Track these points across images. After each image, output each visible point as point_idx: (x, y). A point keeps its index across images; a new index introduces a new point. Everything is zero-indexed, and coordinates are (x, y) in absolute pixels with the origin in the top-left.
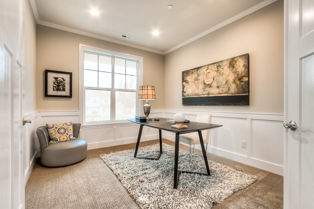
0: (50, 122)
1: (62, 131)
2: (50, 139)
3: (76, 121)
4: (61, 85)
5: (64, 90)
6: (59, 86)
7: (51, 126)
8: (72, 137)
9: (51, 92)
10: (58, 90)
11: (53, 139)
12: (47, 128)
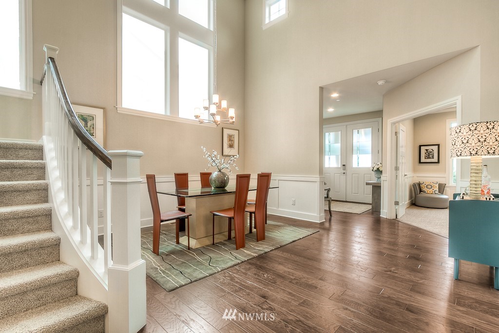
0: (421, 180)
1: (429, 187)
2: (421, 191)
3: (442, 181)
4: (431, 154)
5: (433, 158)
6: (429, 155)
7: (421, 183)
8: (437, 192)
9: (423, 160)
10: (429, 158)
11: (423, 191)
12: (419, 184)
